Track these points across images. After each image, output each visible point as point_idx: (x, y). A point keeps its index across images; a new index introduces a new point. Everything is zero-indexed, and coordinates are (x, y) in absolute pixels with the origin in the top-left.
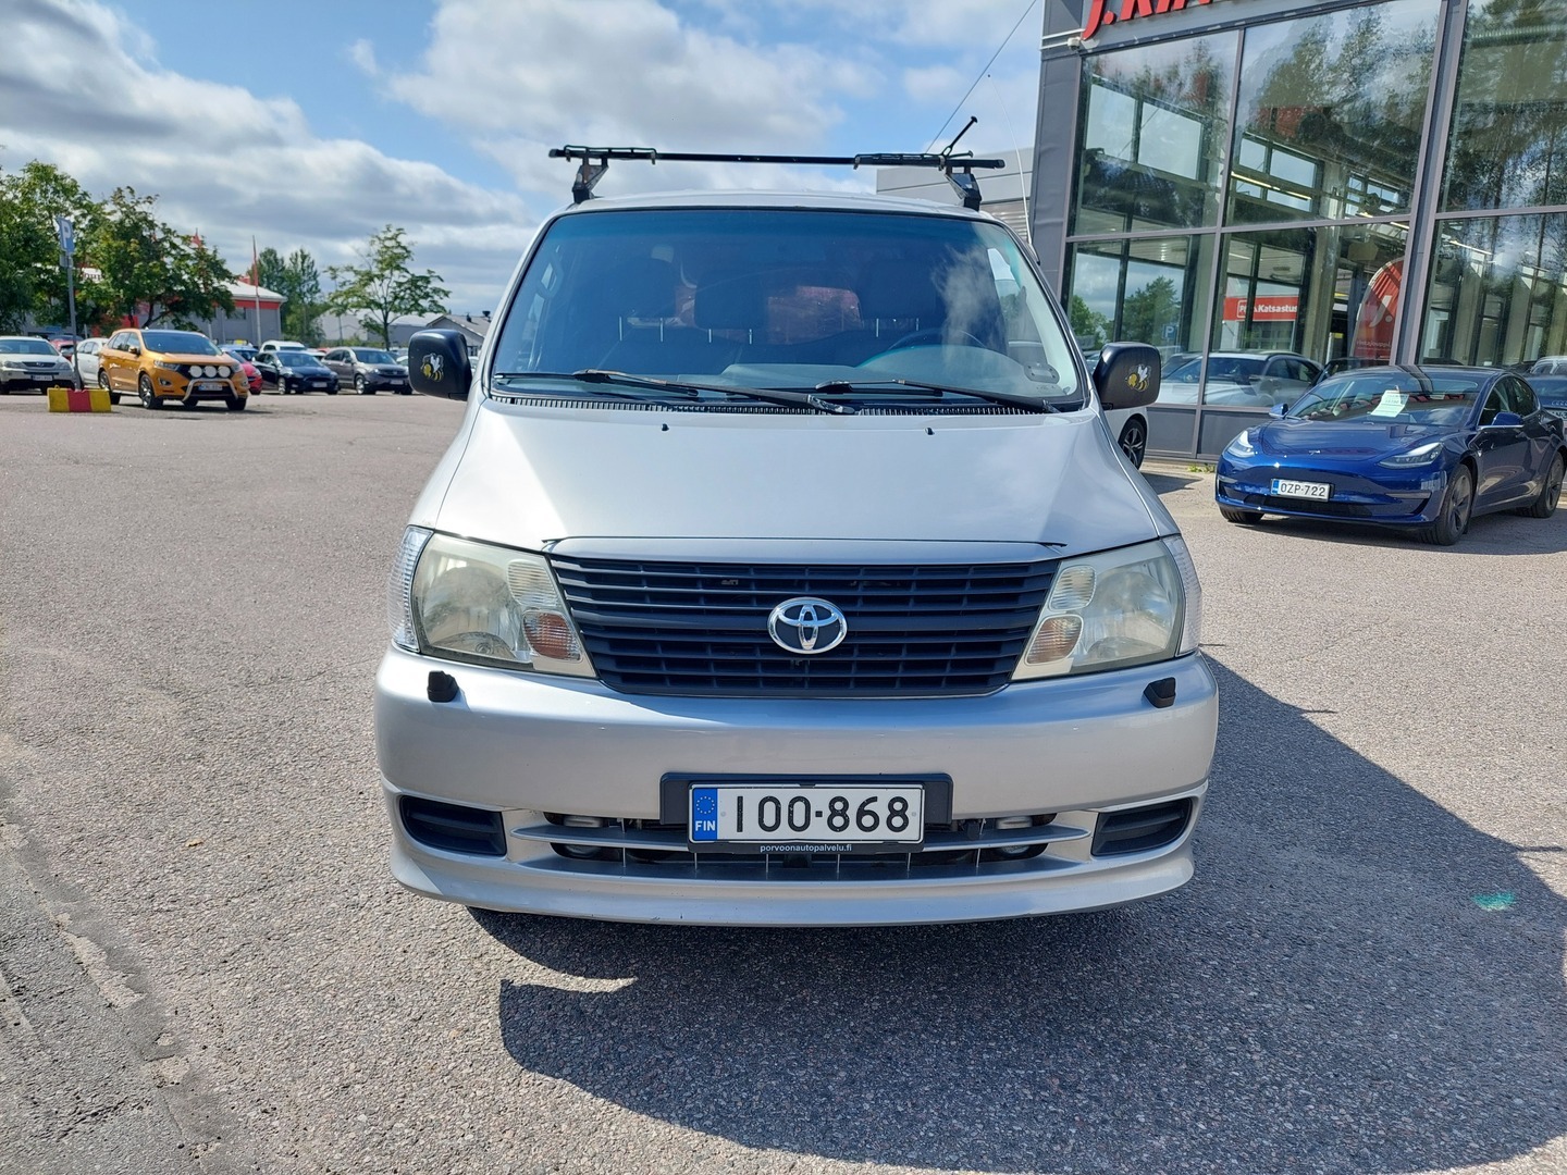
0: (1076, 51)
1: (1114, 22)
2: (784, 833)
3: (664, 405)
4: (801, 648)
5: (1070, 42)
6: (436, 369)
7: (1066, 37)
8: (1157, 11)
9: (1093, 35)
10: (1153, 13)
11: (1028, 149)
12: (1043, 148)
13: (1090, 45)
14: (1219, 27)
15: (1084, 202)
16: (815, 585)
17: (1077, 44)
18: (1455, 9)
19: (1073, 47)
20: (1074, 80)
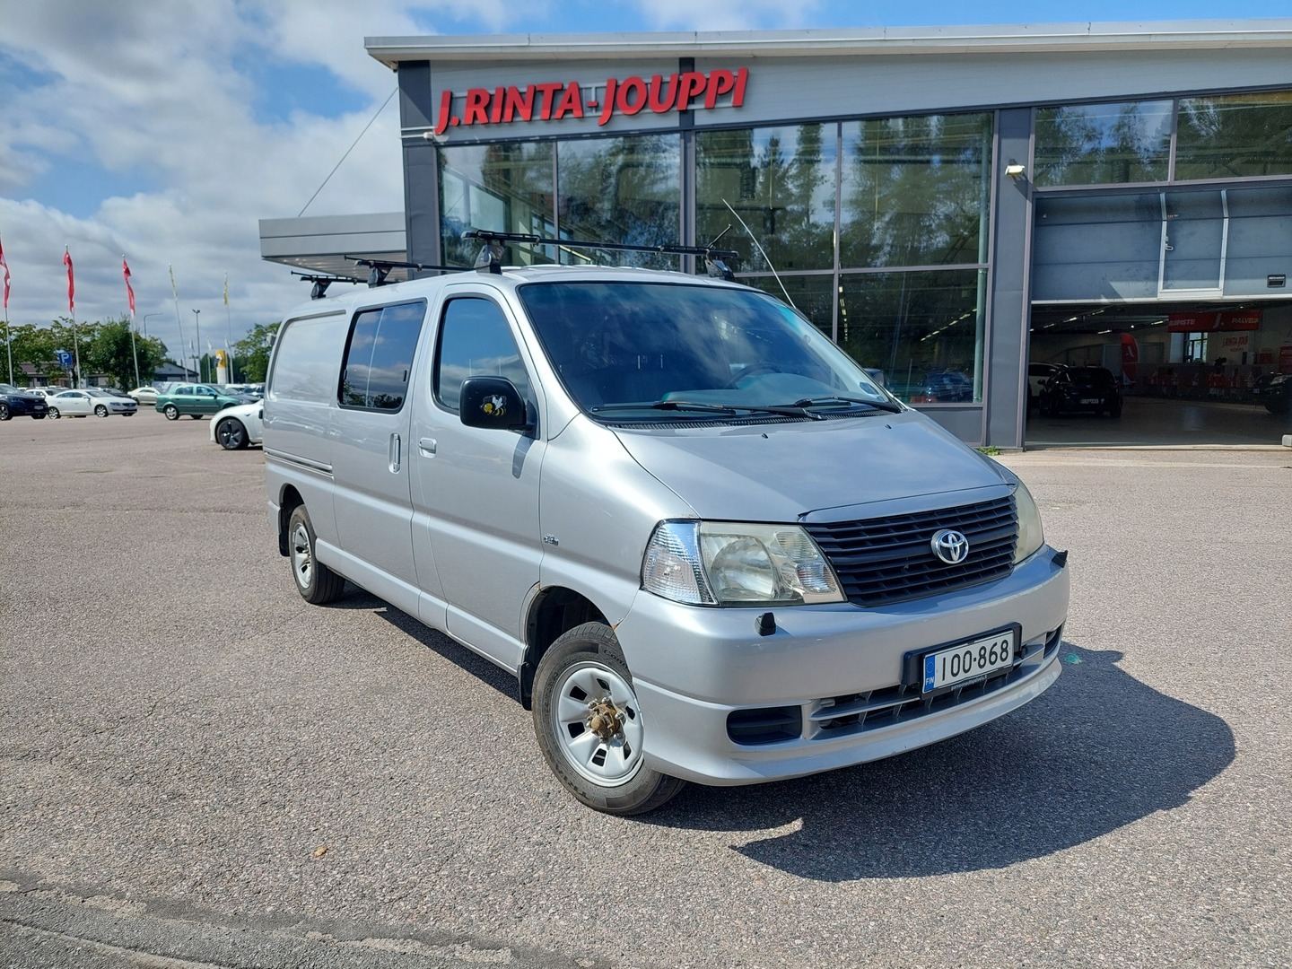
0: (430, 143)
1: (459, 124)
2: (962, 676)
3: (719, 422)
4: (952, 560)
5: (425, 135)
6: (498, 407)
7: (422, 131)
8: (492, 121)
9: (444, 133)
10: (489, 123)
11: (398, 213)
12: (413, 214)
13: (441, 139)
14: (538, 138)
15: (449, 258)
16: (943, 521)
17: (431, 137)
18: (688, 145)
19: (429, 140)
20: (432, 164)
